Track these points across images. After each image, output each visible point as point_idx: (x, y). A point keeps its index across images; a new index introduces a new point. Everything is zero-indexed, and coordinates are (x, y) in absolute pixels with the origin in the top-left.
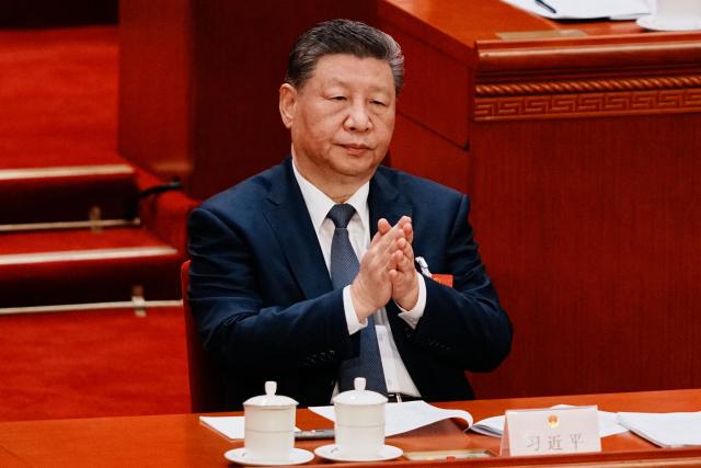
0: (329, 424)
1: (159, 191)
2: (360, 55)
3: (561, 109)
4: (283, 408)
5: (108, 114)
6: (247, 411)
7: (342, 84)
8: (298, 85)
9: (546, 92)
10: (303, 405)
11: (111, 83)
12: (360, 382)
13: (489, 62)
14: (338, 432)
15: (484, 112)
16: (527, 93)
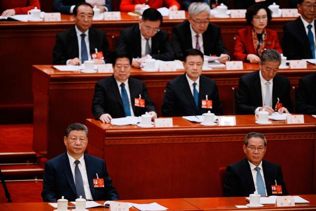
0: (74, 205)
1: (40, 157)
2: (78, 130)
3: (122, 142)
4: (65, 202)
5: (31, 141)
6: (58, 202)
7: (74, 136)
8: (67, 137)
9: (119, 139)
10: (69, 201)
11: (32, 135)
12: (81, 197)
13: (108, 133)
14: (76, 207)
15: (107, 143)
16: (115, 139)
